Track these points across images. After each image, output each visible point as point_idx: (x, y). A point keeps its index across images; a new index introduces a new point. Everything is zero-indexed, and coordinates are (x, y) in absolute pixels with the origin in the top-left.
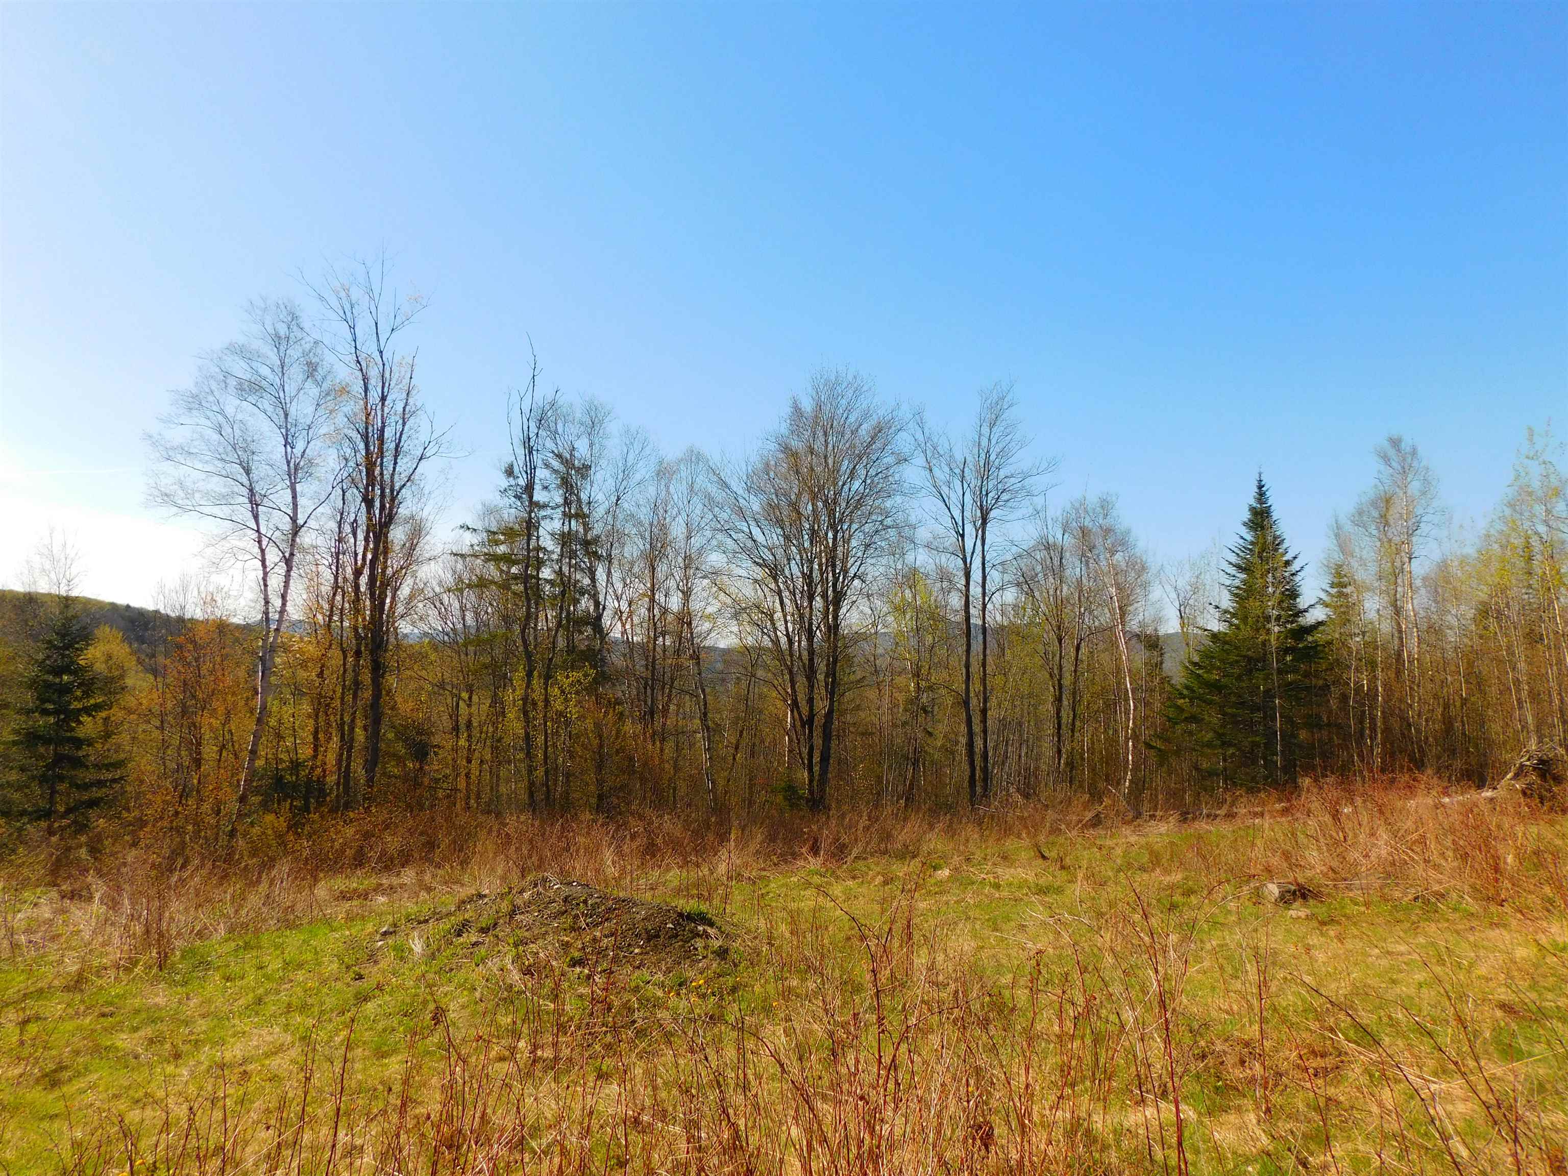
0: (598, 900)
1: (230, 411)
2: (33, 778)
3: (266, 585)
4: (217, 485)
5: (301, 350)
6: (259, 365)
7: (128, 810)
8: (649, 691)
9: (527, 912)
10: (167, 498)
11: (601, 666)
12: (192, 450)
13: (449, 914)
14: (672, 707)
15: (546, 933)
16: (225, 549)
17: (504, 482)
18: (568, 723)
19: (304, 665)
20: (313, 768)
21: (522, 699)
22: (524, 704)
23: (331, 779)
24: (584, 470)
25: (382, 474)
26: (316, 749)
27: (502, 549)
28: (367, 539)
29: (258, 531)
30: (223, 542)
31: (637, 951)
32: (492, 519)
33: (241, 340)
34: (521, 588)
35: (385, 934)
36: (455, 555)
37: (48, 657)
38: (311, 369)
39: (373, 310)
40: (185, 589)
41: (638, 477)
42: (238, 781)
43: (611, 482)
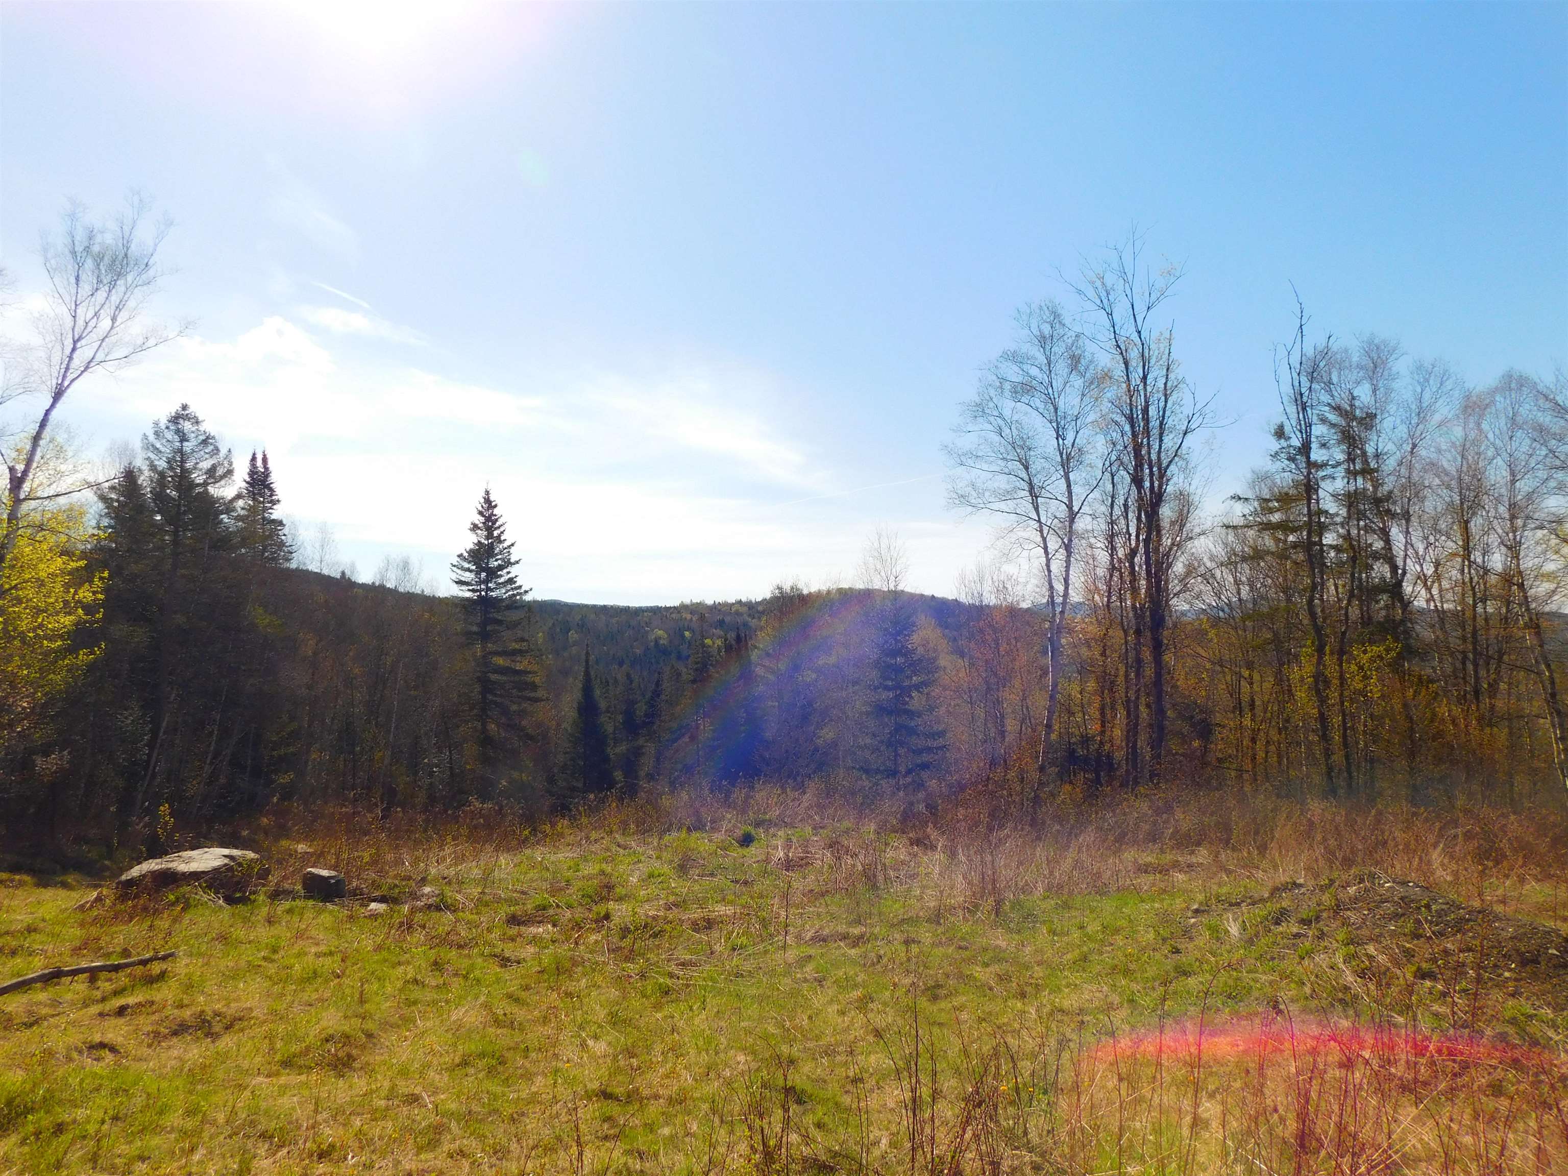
0: (1444, 907)
1: (1007, 413)
2: (882, 742)
3: (1049, 571)
4: (1002, 482)
5: (1064, 346)
6: (1029, 366)
7: (950, 773)
8: (1470, 667)
9: (1354, 909)
10: (963, 499)
11: (1406, 639)
12: (980, 454)
13: (1262, 900)
14: (1503, 686)
15: (1381, 935)
16: (1013, 540)
17: (1275, 445)
18: (1368, 702)
19: (1088, 644)
20: (1102, 743)
21: (1313, 677)
22: (1316, 682)
23: (1119, 755)
24: (1369, 420)
25: (1149, 453)
26: (1103, 726)
27: (1276, 517)
28: (1139, 519)
29: (1039, 521)
30: (1011, 534)
31: (1507, 974)
32: (1263, 486)
33: (1013, 347)
34: (1301, 557)
35: (1197, 911)
36: (1228, 527)
37: (886, 642)
38: (1075, 362)
39: (1128, 292)
40: (981, 580)
41: (1437, 418)
42: (1037, 752)
43: (1402, 431)
